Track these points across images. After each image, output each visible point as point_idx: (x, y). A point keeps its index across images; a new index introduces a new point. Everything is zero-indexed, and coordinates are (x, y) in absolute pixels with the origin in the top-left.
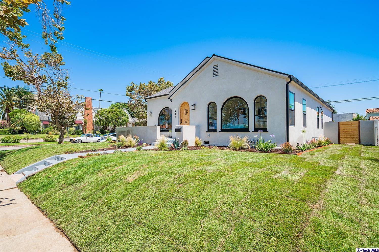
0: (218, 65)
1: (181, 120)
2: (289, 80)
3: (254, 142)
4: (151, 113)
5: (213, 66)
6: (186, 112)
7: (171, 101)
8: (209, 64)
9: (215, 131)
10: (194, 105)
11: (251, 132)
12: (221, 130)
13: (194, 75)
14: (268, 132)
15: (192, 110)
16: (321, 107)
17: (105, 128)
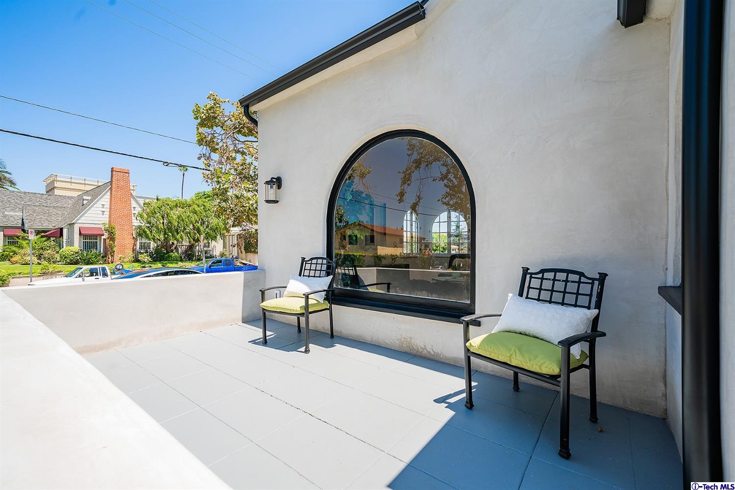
4: (279, 182)
17: (166, 245)
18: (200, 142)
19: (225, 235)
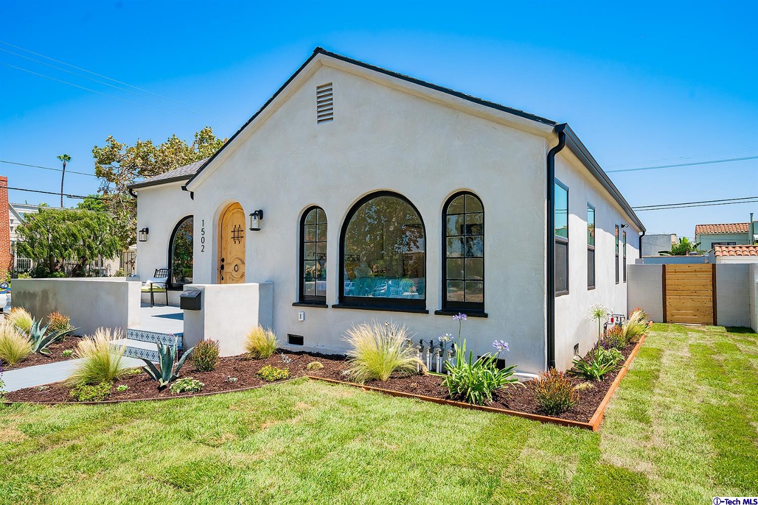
0: (331, 84)
1: (223, 260)
2: (556, 142)
3: (443, 351)
4: (147, 231)
5: (318, 88)
6: (236, 235)
7: (192, 197)
8: (305, 81)
9: (320, 302)
10: (259, 214)
11: (432, 312)
12: (340, 302)
13: (257, 114)
14: (486, 316)
15: (252, 229)
16: (623, 226)
17: (50, 264)
18: (99, 174)
19: (124, 251)
